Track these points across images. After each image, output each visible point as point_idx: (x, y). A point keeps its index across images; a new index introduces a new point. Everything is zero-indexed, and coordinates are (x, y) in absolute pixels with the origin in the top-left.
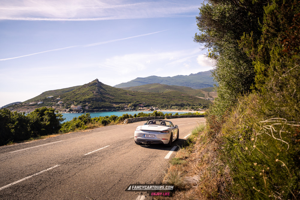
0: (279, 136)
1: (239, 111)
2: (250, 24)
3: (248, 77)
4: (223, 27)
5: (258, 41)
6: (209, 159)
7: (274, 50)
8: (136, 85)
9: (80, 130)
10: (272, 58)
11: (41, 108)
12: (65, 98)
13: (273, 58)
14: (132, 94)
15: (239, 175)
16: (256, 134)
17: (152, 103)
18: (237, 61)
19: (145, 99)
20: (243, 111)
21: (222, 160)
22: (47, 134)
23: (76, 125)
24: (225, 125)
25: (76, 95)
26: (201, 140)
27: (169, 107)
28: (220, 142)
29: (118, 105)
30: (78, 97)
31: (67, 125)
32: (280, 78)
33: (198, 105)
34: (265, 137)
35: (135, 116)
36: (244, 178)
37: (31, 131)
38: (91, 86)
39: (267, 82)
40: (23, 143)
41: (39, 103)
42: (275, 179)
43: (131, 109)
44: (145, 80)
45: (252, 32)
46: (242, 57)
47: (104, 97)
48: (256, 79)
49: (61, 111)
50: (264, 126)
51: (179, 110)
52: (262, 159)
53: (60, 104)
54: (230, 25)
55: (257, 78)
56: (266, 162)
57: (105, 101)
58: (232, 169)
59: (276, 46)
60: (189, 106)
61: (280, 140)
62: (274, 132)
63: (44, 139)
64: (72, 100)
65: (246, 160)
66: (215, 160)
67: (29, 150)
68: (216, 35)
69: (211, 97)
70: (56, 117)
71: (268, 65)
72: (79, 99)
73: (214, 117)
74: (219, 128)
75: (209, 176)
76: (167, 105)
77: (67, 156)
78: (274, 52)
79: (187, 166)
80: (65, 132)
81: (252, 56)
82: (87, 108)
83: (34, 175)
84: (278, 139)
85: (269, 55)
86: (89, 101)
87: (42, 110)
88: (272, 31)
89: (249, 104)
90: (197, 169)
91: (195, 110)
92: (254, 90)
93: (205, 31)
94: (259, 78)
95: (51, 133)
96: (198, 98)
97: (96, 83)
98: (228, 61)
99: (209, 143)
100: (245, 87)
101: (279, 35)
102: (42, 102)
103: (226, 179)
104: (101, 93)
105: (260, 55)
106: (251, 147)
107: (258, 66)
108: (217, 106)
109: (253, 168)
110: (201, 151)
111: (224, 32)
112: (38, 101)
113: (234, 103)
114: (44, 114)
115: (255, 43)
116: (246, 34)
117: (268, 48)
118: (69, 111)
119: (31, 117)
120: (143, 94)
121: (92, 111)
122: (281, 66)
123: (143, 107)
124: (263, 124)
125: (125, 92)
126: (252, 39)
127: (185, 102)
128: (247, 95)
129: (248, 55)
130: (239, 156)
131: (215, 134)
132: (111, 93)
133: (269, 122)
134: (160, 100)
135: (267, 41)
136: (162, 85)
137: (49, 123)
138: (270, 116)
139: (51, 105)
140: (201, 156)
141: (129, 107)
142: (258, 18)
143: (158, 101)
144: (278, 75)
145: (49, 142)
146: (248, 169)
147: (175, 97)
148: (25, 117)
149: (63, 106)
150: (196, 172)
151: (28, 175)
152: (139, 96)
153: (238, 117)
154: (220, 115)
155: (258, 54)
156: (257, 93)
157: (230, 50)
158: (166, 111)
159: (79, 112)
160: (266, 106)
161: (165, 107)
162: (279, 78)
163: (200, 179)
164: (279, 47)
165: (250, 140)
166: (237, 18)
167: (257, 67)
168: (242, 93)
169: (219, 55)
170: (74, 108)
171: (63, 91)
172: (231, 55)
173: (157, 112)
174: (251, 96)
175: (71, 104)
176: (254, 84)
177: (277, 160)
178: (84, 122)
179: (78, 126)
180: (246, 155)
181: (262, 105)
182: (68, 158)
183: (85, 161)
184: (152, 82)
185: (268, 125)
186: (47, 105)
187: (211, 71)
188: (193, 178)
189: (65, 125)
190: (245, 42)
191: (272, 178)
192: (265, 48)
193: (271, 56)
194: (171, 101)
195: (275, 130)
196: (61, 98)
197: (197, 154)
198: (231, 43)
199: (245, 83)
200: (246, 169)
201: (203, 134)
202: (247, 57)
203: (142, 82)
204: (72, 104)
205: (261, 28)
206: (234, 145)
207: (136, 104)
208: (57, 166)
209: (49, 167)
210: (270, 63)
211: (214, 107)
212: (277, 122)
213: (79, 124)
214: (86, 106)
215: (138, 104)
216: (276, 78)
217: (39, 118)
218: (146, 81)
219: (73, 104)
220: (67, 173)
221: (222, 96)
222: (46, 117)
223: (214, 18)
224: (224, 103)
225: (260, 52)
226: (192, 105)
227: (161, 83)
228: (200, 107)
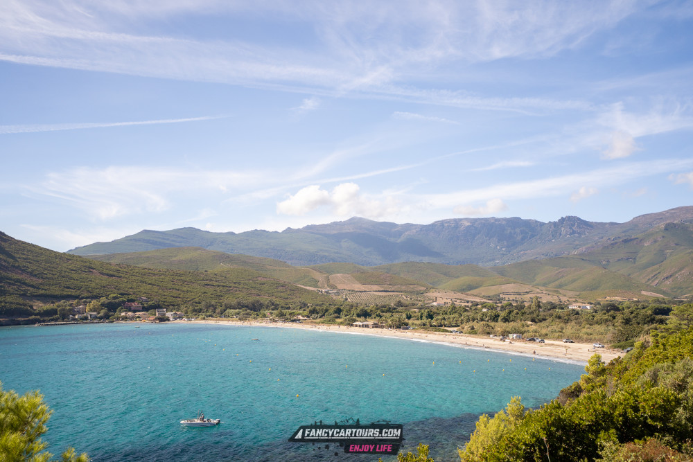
8: (136, 249)
14: (111, 273)
17: (170, 299)
19: (150, 286)
27: (219, 310)
29: (53, 303)
33: (298, 308)
43: (95, 317)
44: (164, 239)
51: (240, 319)
60: (272, 310)
69: (333, 287)
76: (213, 306)
91: (286, 320)
96: (302, 289)
120: (146, 273)
125: (88, 264)
127: (264, 299)
132: (32, 268)
134: (196, 291)
136: (210, 252)
141: (91, 310)
143: (189, 295)
147: (239, 283)
152: (133, 278)
158: (203, 322)
161: (205, 312)
184: (182, 244)
194: (227, 296)
203: (154, 243)
207: (117, 301)
215: (123, 302)
218: (168, 242)
226: (282, 307)
227: (211, 249)
228: (301, 311)
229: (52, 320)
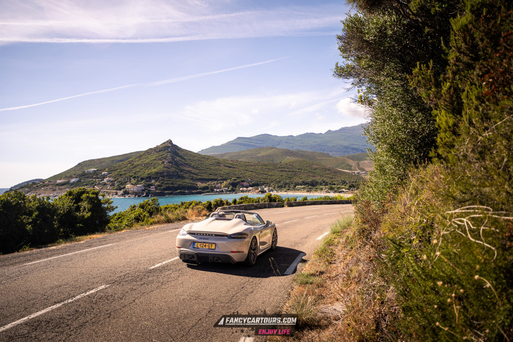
0: (480, 236)
1: (411, 194)
2: (427, 48)
3: (426, 137)
4: (383, 52)
5: (442, 76)
6: (360, 275)
7: (469, 91)
8: (236, 150)
9: (142, 225)
10: (466, 105)
11: (76, 190)
12: (116, 173)
13: (468, 104)
14: (230, 165)
15: (412, 302)
16: (440, 233)
17: (263, 180)
18: (406, 109)
19: (251, 173)
20: (417, 193)
21: (383, 277)
22: (85, 234)
23: (135, 218)
24: (386, 217)
25: (135, 167)
26: (347, 242)
27: (292, 186)
28: (379, 247)
29: (205, 183)
30: (138, 170)
31: (120, 217)
32: (480, 138)
33: (341, 184)
34: (455, 238)
35: (235, 202)
36: (421, 307)
37: (59, 228)
38: (160, 151)
39: (458, 145)
40: (47, 248)
41: (73, 180)
42: (473, 309)
43: (227, 191)
44: (250, 142)
45: (431, 61)
46: (415, 102)
47: (182, 171)
48: (439, 140)
49: (109, 194)
50: (453, 220)
51: (308, 192)
52: (450, 275)
53: (108, 181)
54: (395, 49)
55: (441, 138)
56: (457, 280)
57: (183, 178)
58: (401, 291)
59: (472, 84)
60: (325, 185)
61: (481, 243)
62: (470, 230)
63: (82, 242)
64: (128, 175)
65: (424, 277)
66: (370, 276)
67: (57, 260)
68: (371, 66)
69: (363, 170)
70: (101, 204)
71: (458, 116)
72: (140, 174)
73: (368, 204)
74: (376, 223)
75: (361, 304)
76: (287, 184)
77: (119, 270)
78: (469, 96)
79: (322, 286)
80: (117, 229)
81: (431, 100)
82: (152, 188)
83: (66, 302)
84: (477, 241)
85: (462, 100)
86: (156, 178)
87: (78, 193)
88: (465, 59)
89: (427, 181)
90: (340, 292)
91: (335, 192)
92: (436, 159)
93: (351, 60)
94: (445, 138)
95: (93, 232)
96: (341, 172)
97: (169, 147)
98: (390, 110)
99: (360, 247)
100: (420, 153)
101: (477, 66)
102: (78, 179)
103: (389, 309)
104: (177, 164)
105: (445, 100)
106: (432, 254)
107: (443, 118)
108: (373, 185)
109: (436, 289)
110: (346, 262)
111: (385, 61)
112: (71, 177)
113: (402, 180)
114: (82, 200)
115: (436, 80)
116: (422, 65)
117: (458, 87)
118: (122, 195)
119: (60, 204)
120: (247, 165)
121: (162, 194)
122: (482, 119)
123: (247, 187)
124: (452, 216)
125: (217, 161)
126: (431, 72)
127: (318, 179)
128: (425, 167)
129: (424, 100)
130: (411, 269)
131: (371, 233)
132: (193, 164)
133: (462, 212)
134: (277, 174)
135: (457, 77)
136: (279, 149)
137: (89, 214)
138: (464, 202)
139: (93, 184)
140: (346, 270)
141: (224, 187)
142: (442, 38)
143: (273, 177)
144: (476, 134)
145: (90, 246)
146: (427, 292)
147: (301, 169)
148: (50, 204)
149: (113, 185)
150: (338, 296)
151: (55, 303)
152: (241, 168)
153: (409, 203)
154: (378, 201)
155: (442, 98)
156: (442, 163)
157: (395, 91)
158: (286, 193)
159: (139, 196)
160: (457, 185)
161: (285, 187)
162: (477, 138)
163: (346, 310)
164: (478, 87)
165: (430, 244)
166: (406, 38)
167: (440, 120)
168: (415, 163)
169: (375, 99)
170: (132, 189)
171: (113, 161)
172: (396, 99)
173: (271, 195)
174: (431, 168)
175: (126, 182)
176: (436, 147)
177: (476, 277)
178: (149, 212)
179: (138, 219)
180: (423, 269)
181: (449, 183)
182: (122, 274)
183: (150, 279)
184: (262, 145)
185: (461, 217)
186: (87, 185)
187: (362, 125)
188: (334, 307)
189: (116, 217)
190: (420, 78)
191: (468, 307)
192: (453, 87)
193: (465, 101)
194: (295, 177)
195: (473, 225)
196: (110, 172)
197: (339, 267)
198: (397, 79)
199: (421, 146)
200: (424, 293)
201: (350, 233)
202: (424, 102)
203: (245, 145)
204: (128, 183)
205: (446, 55)
206: (402, 251)
207: (236, 181)
208: (103, 287)
209: (90, 289)
210: (463, 113)
211: (368, 186)
212: (475, 213)
213: (139, 216)
214: (152, 185)
215: (239, 182)
216: (474, 138)
217: (73, 206)
218: (252, 144)
219: (130, 182)
220: (121, 299)
221: (381, 169)
222: (85, 204)
223: (366, 37)
224: (386, 180)
225: (445, 95)
226: (330, 184)
227: (278, 147)
228: (343, 186)
229: (207, 192)
